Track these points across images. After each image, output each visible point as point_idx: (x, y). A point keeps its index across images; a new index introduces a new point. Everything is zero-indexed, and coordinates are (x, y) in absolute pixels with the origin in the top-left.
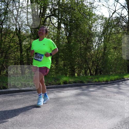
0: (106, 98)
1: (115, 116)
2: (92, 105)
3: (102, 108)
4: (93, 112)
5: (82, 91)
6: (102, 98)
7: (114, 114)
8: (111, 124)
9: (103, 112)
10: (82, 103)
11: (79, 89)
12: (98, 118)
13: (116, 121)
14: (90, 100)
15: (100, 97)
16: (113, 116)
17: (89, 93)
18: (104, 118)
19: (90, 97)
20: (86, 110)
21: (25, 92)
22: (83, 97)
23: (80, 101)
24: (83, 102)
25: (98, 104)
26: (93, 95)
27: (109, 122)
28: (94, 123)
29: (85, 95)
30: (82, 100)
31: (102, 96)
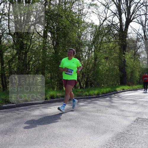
0: (97, 113)
1: (106, 132)
2: (82, 121)
3: (92, 123)
4: (82, 129)
5: (71, 106)
6: (93, 114)
7: (106, 129)
8: (102, 141)
9: (93, 128)
10: (70, 120)
11: (68, 104)
12: (88, 135)
13: (108, 137)
14: (80, 115)
15: (90, 112)
16: (104, 132)
17: (79, 108)
18: (95, 135)
19: (80, 112)
20: (75, 127)
21: (6, 109)
22: (72, 113)
23: (68, 117)
24: (71, 118)
25: (88, 120)
26: (82, 110)
27: (100, 139)
28: (84, 141)
30: (70, 116)
31: (92, 111)
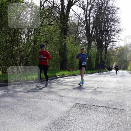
0: (35, 99)
1: (44, 119)
2: (18, 107)
3: (29, 110)
4: (18, 116)
5: (7, 92)
6: (30, 99)
7: (43, 116)
8: (38, 128)
9: (30, 114)
10: (5, 106)
11: (4, 89)
12: (24, 122)
13: (45, 123)
14: (17, 102)
15: (28, 98)
16: (42, 119)
17: (16, 94)
18: (31, 122)
19: (17, 98)
20: (11, 114)
22: (7, 99)
23: (3, 104)
24: (7, 104)
25: (25, 106)
26: (19, 96)
27: (37, 125)
28: (19, 128)
29: (10, 97)
30: (6, 102)
31: (30, 97)
